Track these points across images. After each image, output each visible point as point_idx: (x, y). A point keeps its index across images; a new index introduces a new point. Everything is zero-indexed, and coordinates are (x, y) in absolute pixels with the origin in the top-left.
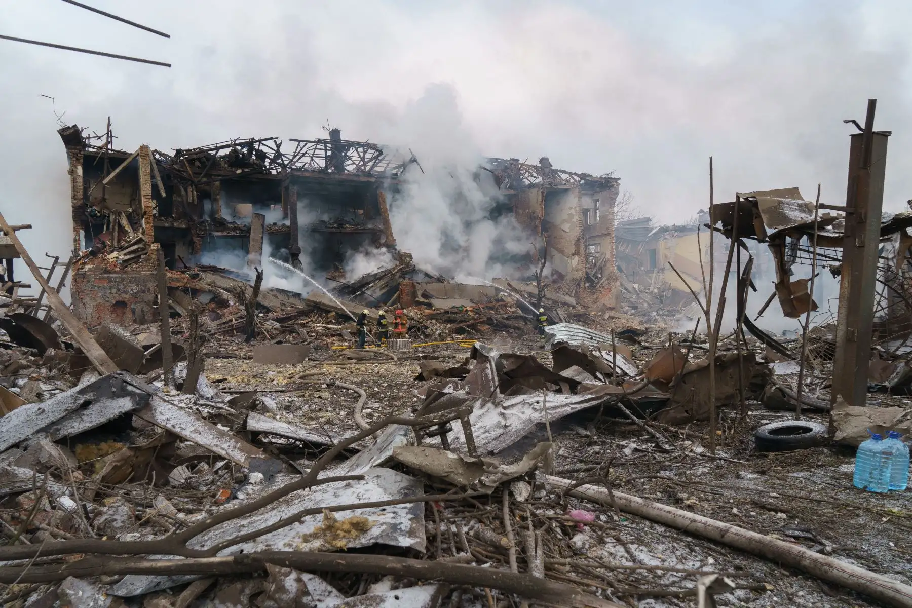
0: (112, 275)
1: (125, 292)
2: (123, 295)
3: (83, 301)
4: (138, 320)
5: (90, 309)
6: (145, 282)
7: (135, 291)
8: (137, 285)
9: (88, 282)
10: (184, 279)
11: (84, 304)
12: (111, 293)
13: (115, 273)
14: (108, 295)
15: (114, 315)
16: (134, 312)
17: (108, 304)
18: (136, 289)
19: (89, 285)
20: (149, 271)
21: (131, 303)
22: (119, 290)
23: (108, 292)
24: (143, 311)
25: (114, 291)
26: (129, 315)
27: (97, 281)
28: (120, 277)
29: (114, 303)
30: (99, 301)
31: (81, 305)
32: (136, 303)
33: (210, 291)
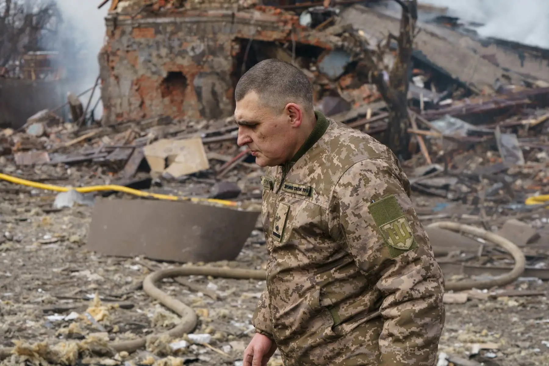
0: (160, 20)
1: (182, 53)
2: (180, 61)
3: (116, 72)
4: (207, 110)
5: (126, 87)
6: (215, 33)
7: (198, 51)
8: (202, 39)
9: (123, 33)
10: (286, 22)
11: (117, 77)
12: (159, 56)
13: (165, 15)
14: (155, 60)
15: (167, 100)
16: (199, 94)
17: (155, 77)
18: (201, 47)
19: (125, 39)
20: (222, 8)
21: (193, 76)
22: (171, 48)
23: (154, 53)
24: (214, 93)
25: (164, 51)
26: (191, 100)
27: (136, 32)
28: (174, 23)
29: (165, 75)
30: (142, 71)
31: (112, 80)
32: (201, 75)
33: (340, 50)
